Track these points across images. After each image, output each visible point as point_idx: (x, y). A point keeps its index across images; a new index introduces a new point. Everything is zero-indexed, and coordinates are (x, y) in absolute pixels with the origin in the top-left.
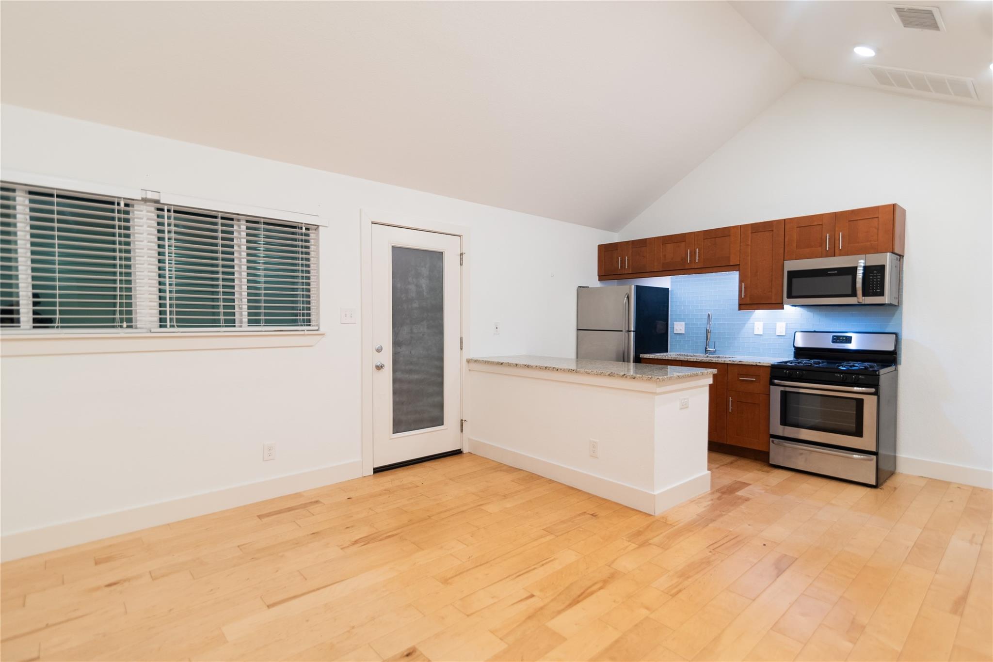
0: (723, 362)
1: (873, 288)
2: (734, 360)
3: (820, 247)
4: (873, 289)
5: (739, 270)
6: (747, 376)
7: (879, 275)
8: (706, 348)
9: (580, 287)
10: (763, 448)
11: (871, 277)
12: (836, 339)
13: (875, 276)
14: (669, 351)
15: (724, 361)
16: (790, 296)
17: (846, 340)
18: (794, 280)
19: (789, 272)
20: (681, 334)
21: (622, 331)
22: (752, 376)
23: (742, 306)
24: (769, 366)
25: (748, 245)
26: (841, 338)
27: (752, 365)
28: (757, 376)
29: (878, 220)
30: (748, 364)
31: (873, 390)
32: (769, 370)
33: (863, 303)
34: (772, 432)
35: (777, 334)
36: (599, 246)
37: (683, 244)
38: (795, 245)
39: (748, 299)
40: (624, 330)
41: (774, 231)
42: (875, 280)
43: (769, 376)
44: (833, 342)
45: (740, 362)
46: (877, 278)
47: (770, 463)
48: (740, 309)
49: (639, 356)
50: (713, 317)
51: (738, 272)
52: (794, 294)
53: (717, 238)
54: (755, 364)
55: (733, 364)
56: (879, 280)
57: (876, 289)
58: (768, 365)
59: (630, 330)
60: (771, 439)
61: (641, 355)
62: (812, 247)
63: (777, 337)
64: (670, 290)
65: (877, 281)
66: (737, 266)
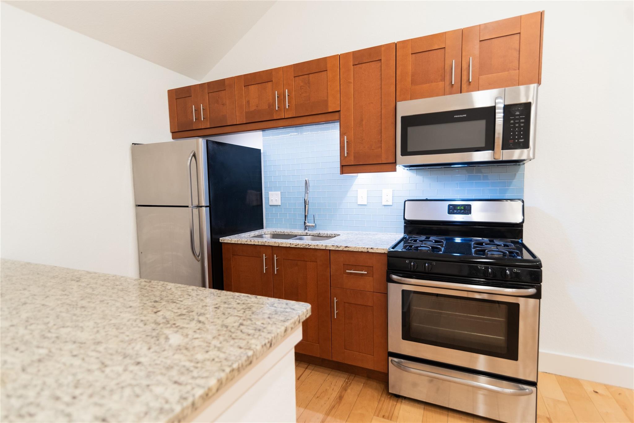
0: (324, 248)
1: (514, 135)
2: (339, 246)
3: (441, 80)
4: (514, 139)
5: (339, 120)
6: (356, 267)
7: (522, 118)
8: (305, 223)
9: (135, 144)
10: (379, 368)
11: (512, 122)
12: (453, 210)
13: (517, 119)
14: (264, 227)
15: (326, 246)
16: (405, 152)
17: (465, 209)
18: (410, 130)
19: (403, 118)
20: (277, 206)
21: (187, 207)
22: (361, 268)
23: (344, 168)
24: (385, 253)
25: (350, 83)
26: (459, 208)
27: (362, 252)
28: (369, 268)
29: (520, 35)
30: (357, 250)
31: (532, 291)
32: (385, 259)
33: (501, 159)
34: (390, 349)
35: (383, 204)
36: (170, 92)
37: (270, 84)
38: (409, 79)
39: (352, 158)
40: (190, 205)
41: (382, 61)
42: (517, 125)
43: (385, 268)
44: (449, 213)
45: (346, 247)
46: (519, 123)
47: (390, 391)
48: (342, 172)
49: (219, 239)
50: (311, 184)
51: (337, 125)
52: (409, 150)
53: (311, 75)
54: (365, 250)
55: (338, 250)
56: (522, 125)
57: (518, 139)
58: (383, 252)
59: (200, 205)
60: (390, 358)
61: (221, 239)
62: (432, 82)
63: (383, 207)
64: (262, 152)
65: (520, 127)
66: (337, 114)
